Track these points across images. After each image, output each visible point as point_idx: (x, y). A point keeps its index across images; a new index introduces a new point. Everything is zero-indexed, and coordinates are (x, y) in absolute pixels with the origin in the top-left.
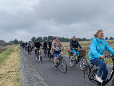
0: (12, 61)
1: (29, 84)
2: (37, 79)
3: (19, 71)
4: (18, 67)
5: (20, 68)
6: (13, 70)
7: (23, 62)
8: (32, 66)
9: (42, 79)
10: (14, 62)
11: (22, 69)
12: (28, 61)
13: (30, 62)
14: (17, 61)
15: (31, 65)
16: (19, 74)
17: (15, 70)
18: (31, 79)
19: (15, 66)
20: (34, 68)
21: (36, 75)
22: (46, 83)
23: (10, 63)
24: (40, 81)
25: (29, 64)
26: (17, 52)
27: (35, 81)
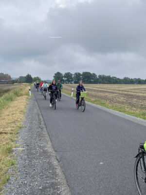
0: (13, 113)
1: (27, 161)
2: (45, 152)
3: (17, 133)
4: (18, 124)
5: (20, 128)
6: (9, 129)
7: (30, 116)
8: (44, 126)
9: (54, 154)
10: (14, 115)
11: (24, 130)
12: (38, 115)
13: (41, 117)
14: (21, 113)
15: (42, 122)
16: (16, 139)
17: (12, 130)
18: (34, 151)
19: (14, 122)
20: (45, 129)
21: (44, 144)
22: (59, 162)
23: (8, 115)
24: (49, 157)
25: (40, 120)
26: (26, 96)
27: (40, 155)
